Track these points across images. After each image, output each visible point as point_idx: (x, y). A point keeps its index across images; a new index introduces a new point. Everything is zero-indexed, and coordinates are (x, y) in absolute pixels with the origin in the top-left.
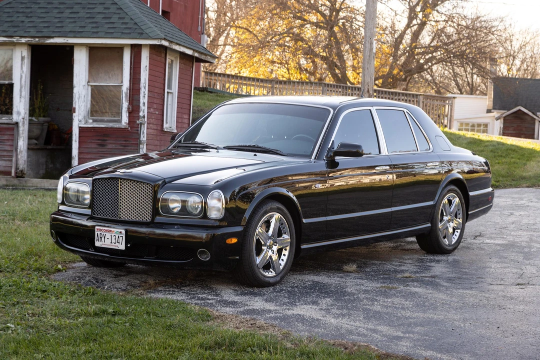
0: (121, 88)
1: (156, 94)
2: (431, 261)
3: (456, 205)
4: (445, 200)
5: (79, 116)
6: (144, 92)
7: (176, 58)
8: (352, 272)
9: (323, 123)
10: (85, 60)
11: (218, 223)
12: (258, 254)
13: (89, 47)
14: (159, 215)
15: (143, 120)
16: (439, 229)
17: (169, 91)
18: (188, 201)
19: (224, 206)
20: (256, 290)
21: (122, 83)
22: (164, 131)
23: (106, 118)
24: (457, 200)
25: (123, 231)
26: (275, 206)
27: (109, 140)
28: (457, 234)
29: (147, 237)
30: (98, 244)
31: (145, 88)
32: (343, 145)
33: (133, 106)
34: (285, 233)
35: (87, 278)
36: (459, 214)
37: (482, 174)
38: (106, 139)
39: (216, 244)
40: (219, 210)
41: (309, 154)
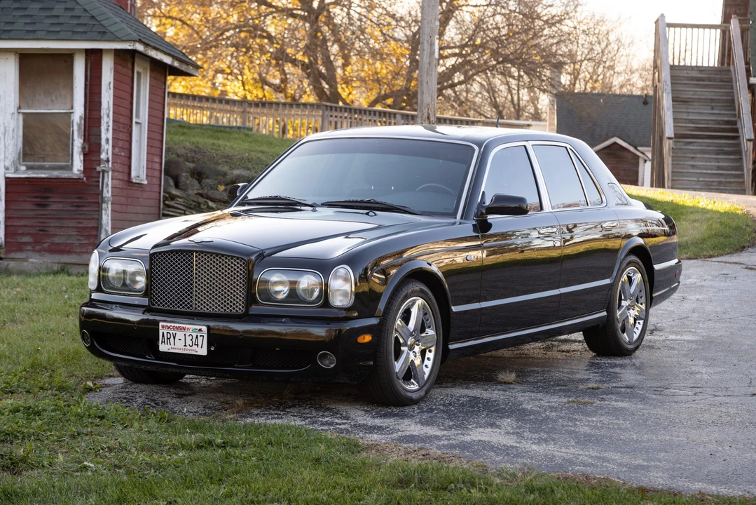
0: (70, 117)
1: (121, 126)
2: (615, 366)
3: (638, 284)
4: (625, 278)
5: (5, 161)
6: (107, 123)
7: (145, 69)
8: (511, 383)
9: (465, 166)
10: (13, 75)
11: (344, 314)
12: (397, 357)
13: (20, 54)
14: (256, 303)
15: (107, 165)
16: (617, 319)
17: (138, 121)
18: (299, 282)
19: (353, 290)
20: (396, 410)
21: (72, 108)
22: (132, 182)
23: (47, 164)
24: (638, 277)
25: (204, 329)
26: (418, 288)
27: (53, 197)
28: (639, 326)
29: (241, 335)
30: (163, 348)
31: (108, 116)
32: (498, 198)
33: (90, 145)
34: (429, 327)
35: (140, 400)
36: (641, 297)
37: (662, 239)
38: (47, 195)
39: (342, 344)
40: (345, 294)
41: (452, 211)
